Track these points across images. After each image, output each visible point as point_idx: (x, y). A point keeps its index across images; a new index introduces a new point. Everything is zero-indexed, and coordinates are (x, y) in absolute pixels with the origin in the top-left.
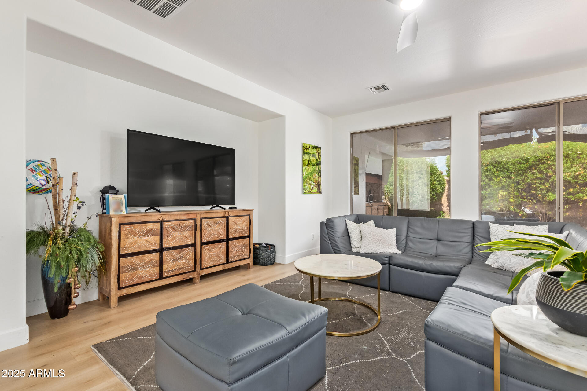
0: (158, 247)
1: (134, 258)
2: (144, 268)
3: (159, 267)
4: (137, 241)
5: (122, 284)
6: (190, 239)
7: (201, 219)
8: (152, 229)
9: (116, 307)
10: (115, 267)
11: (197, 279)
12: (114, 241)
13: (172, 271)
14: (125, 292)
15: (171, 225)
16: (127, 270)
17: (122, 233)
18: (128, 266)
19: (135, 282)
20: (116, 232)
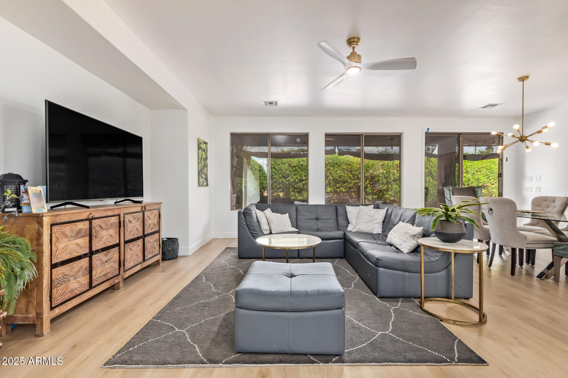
0: (87, 251)
1: (65, 268)
2: (75, 278)
3: (88, 275)
4: (68, 245)
5: (54, 301)
6: (116, 239)
7: (125, 214)
8: (82, 229)
9: (49, 333)
10: (47, 282)
11: (121, 283)
12: (46, 248)
13: (100, 278)
14: (57, 311)
15: (99, 222)
16: (59, 283)
17: (53, 235)
18: (60, 278)
19: (67, 297)
20: (48, 235)
